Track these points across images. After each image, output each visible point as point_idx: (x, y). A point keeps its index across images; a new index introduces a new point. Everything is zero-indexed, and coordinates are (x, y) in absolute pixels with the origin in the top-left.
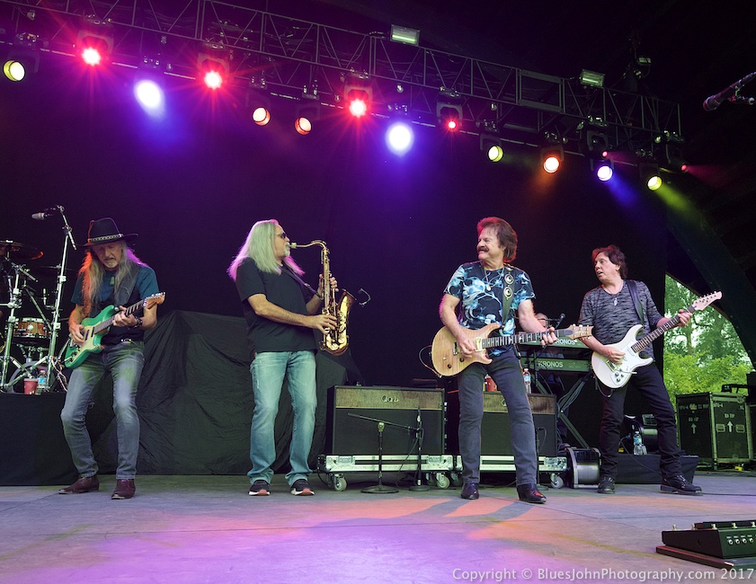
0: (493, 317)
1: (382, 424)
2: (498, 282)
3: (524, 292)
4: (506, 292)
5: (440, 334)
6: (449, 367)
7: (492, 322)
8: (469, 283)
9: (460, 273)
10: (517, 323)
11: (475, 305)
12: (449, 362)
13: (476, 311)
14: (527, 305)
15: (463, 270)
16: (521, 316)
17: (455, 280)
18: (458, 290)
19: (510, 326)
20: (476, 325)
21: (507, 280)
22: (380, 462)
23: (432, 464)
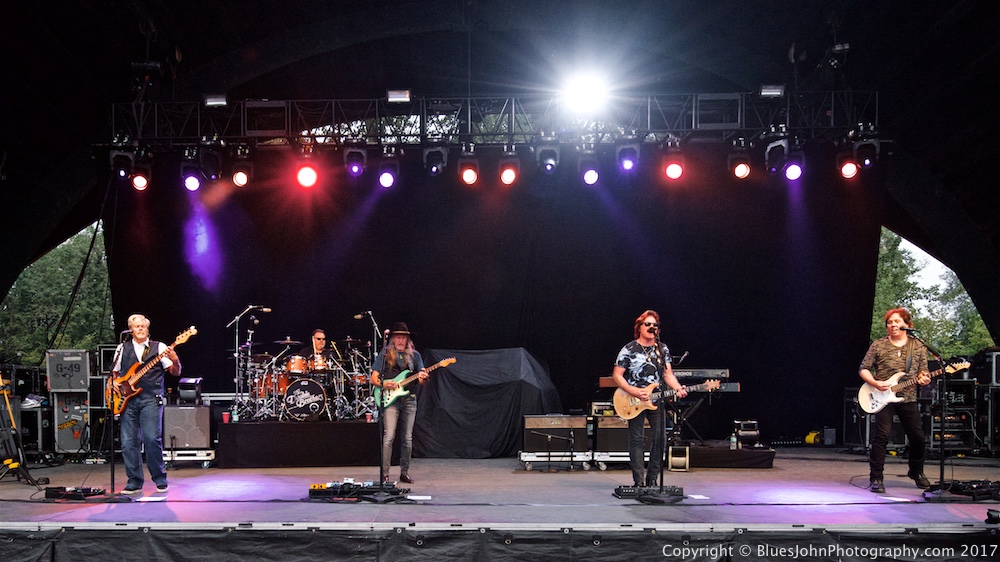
0: (652, 377)
1: (549, 436)
8: (634, 357)
9: (624, 352)
11: (640, 371)
12: (628, 410)
15: (625, 349)
17: (621, 357)
18: (627, 362)
20: (641, 383)
22: (549, 456)
23: (580, 457)
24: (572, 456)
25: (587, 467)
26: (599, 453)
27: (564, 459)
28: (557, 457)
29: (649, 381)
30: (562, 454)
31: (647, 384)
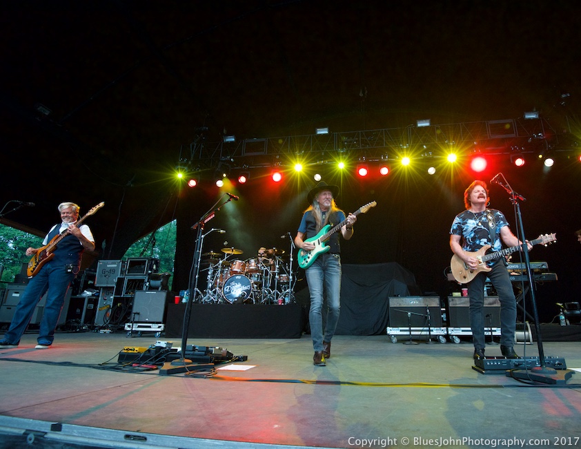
0: (485, 240)
1: (409, 313)
2: (483, 219)
3: (502, 222)
4: (490, 224)
5: (454, 258)
6: (465, 277)
7: (485, 243)
8: (466, 224)
10: (502, 241)
11: (472, 235)
12: (464, 274)
13: (474, 239)
14: (505, 229)
15: (458, 219)
16: (504, 237)
18: (460, 230)
19: (497, 244)
20: (474, 248)
21: (490, 217)
22: (410, 331)
23: (435, 331)
24: (430, 331)
25: (443, 340)
26: (452, 328)
27: (423, 333)
28: (417, 331)
29: (482, 244)
30: (421, 328)
31: (480, 247)
